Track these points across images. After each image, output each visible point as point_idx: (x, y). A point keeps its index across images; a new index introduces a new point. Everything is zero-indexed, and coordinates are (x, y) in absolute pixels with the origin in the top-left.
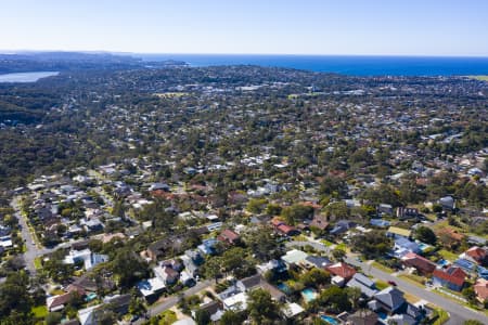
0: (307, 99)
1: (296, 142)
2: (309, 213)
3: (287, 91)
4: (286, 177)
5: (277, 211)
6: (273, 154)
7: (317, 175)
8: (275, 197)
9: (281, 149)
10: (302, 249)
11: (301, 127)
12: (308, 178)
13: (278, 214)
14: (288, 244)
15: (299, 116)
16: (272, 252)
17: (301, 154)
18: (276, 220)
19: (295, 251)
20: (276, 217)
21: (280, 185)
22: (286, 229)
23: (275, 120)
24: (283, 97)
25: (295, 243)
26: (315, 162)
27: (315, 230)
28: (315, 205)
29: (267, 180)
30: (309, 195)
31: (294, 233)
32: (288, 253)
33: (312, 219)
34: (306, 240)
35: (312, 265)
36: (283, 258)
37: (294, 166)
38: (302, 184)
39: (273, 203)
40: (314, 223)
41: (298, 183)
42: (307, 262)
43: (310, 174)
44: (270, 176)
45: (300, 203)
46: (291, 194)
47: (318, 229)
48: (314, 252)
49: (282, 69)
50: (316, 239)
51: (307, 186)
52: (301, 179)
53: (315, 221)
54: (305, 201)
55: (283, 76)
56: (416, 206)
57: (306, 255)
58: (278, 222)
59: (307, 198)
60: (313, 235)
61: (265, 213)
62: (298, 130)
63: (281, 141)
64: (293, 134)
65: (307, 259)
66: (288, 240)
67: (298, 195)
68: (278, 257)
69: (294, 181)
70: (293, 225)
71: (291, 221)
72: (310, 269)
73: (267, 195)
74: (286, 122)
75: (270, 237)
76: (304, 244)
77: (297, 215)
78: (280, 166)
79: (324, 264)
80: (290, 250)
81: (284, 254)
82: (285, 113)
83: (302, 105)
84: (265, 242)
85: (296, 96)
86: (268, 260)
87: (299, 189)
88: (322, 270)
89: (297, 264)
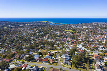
0: (9, 28)
1: (8, 39)
2: (14, 55)
3: (4, 26)
4: (7, 48)
5: (6, 56)
6: (2, 42)
7: (15, 45)
8: (4, 53)
9: (4, 41)
10: (14, 64)
11: (9, 35)
12: (12, 47)
14: (10, 64)
15: (8, 32)
16: (6, 67)
17: (10, 41)
18: (5, 59)
19: (12, 65)
20: (5, 58)
21: (5, 50)
22: (9, 60)
23: (1, 34)
24: (2, 28)
25: (12, 63)
26: (13, 43)
27: (16, 59)
28: (15, 53)
29: (1, 49)
30: (13, 51)
31: (11, 61)
32: (10, 66)
33: (15, 56)
34: (14, 62)
35: (17, 67)
36: (9, 68)
37: (8, 45)
38: (11, 49)
39: (4, 55)
40: (16, 57)
41: (10, 48)
42: (15, 67)
43: (13, 45)
44: (2, 48)
45: (11, 53)
47: (17, 58)
48: (17, 64)
49: (1, 21)
50: (17, 60)
51: (13, 49)
52: (11, 47)
53: (16, 56)
54: (12, 52)
55: (2, 23)
56: (37, 48)
57: (15, 65)
58: (6, 59)
59: (13, 52)
60: (16, 60)
61: (2, 58)
62: (8, 36)
63: (4, 39)
64: (7, 37)
65: (15, 66)
66: (10, 63)
67: (10, 52)
68: (7, 68)
69: (9, 48)
71: (10, 58)
72: (16, 68)
73: (2, 53)
74: (4, 34)
75: (4, 64)
77: (11, 56)
78: (4, 45)
79: (20, 66)
80: (10, 65)
81: (9, 66)
82: (4, 32)
83: (8, 30)
84: (3, 65)
85: (6, 28)
86: (5, 69)
87: (10, 50)
89: (13, 68)
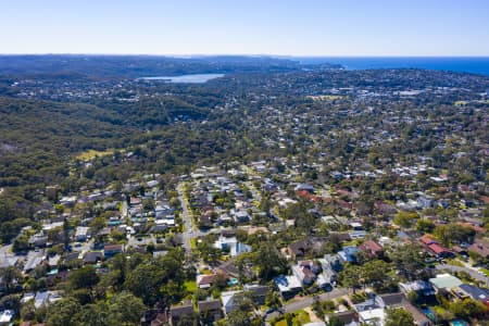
0: (478, 106)
1: (460, 154)
2: (469, 236)
3: (454, 97)
4: (444, 192)
5: (430, 228)
6: (430, 166)
7: (483, 194)
8: (428, 213)
9: (441, 161)
10: (456, 275)
11: (468, 138)
12: (471, 196)
13: (430, 231)
14: (439, 267)
15: (467, 125)
16: (419, 272)
17: (465, 168)
18: (427, 238)
19: (447, 275)
20: (427, 235)
21: (436, 200)
22: (439, 250)
23: (436, 128)
24: (447, 104)
25: (447, 266)
26: (480, 179)
27: (475, 256)
28: (476, 228)
29: (420, 193)
30: (471, 215)
31: (449, 255)
32: (438, 276)
33: (471, 243)
34: (461, 265)
35: (466, 294)
36: (432, 280)
37: (455, 181)
38: (462, 203)
39: (425, 219)
40: (473, 248)
41: (457, 200)
42: (461, 291)
43: (474, 192)
44: (424, 189)
45: (459, 223)
46: (447, 212)
47: (478, 256)
48: (471, 281)
49: (450, 73)
50: (474, 266)
51: (469, 205)
52: (462, 196)
53: (475, 245)
54: (464, 221)
55: (450, 81)
57: (460, 282)
58: (429, 241)
59: (467, 219)
60: (471, 261)
61: (415, 229)
62: (464, 141)
63: (441, 152)
64: (457, 145)
65: (461, 286)
66: (440, 262)
67: (455, 215)
68: (425, 278)
69: (452, 197)
70: (447, 246)
71: (445, 241)
72: (463, 299)
73: (419, 209)
74: (449, 130)
75: (419, 256)
76: (459, 269)
77: (453, 236)
78: (437, 179)
79: (482, 296)
80: (440, 273)
81: (434, 277)
82: (450, 122)
83: (472, 113)
84: (412, 260)
85: (464, 103)
86: (414, 279)
87: (458, 206)
88: (479, 303)
89: (449, 290)
